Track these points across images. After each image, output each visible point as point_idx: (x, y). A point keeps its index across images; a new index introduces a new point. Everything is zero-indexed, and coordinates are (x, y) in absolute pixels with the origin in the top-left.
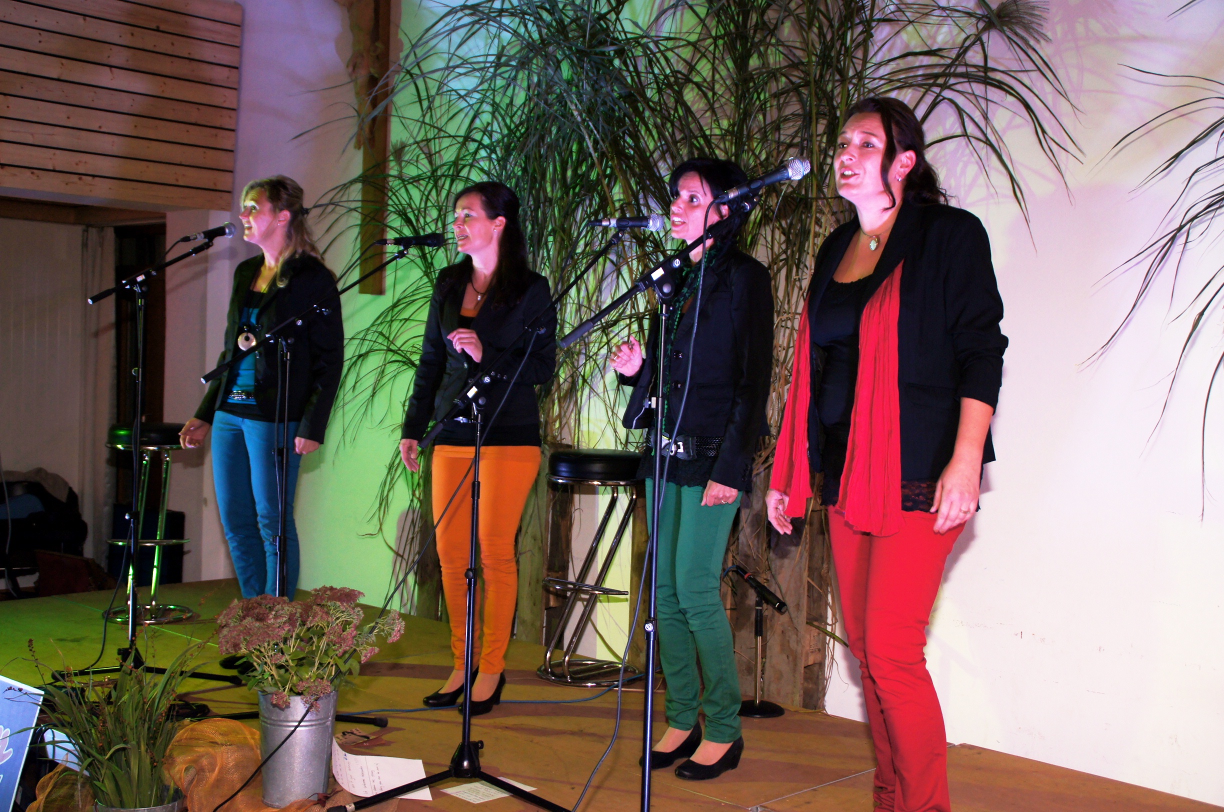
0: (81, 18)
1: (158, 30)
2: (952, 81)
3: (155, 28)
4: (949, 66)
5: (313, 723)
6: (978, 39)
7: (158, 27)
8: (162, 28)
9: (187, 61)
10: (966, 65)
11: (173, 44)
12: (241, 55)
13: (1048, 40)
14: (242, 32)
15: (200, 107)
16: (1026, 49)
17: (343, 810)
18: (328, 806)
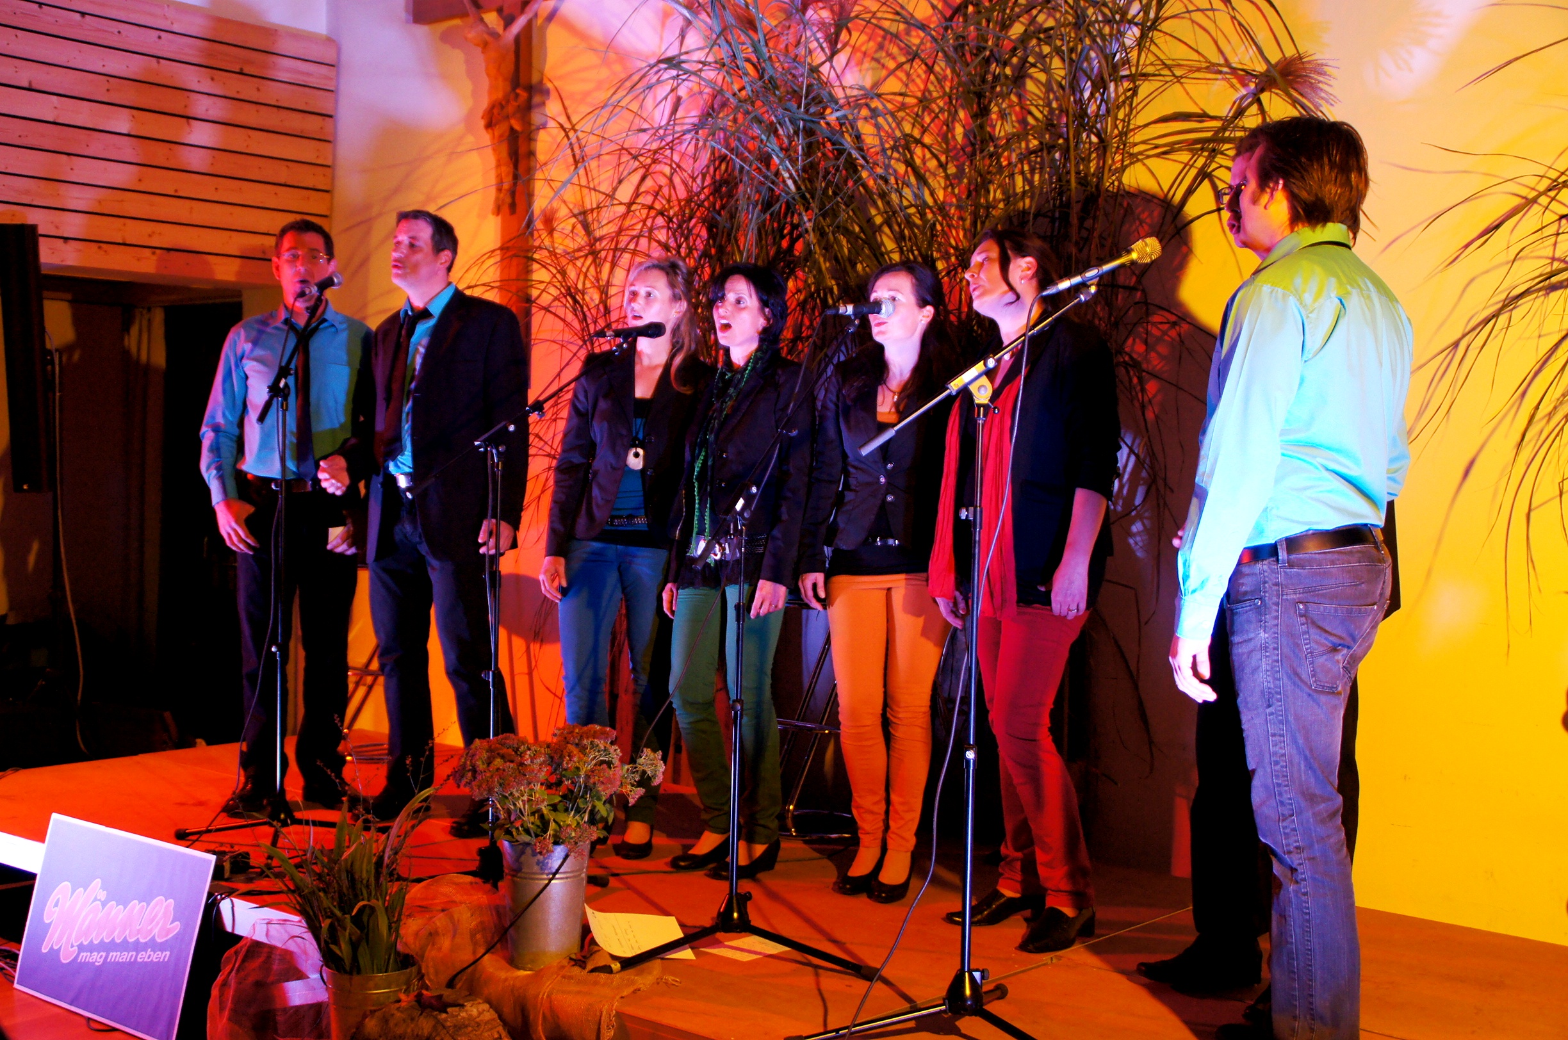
0: (154, 60)
1: (241, 73)
3: (238, 70)
4: (1220, 130)
5: (568, 875)
6: (1256, 99)
7: (241, 69)
8: (246, 71)
9: (275, 110)
11: (258, 90)
12: (336, 102)
14: (338, 75)
15: (290, 164)
17: (607, 969)
18: (590, 967)
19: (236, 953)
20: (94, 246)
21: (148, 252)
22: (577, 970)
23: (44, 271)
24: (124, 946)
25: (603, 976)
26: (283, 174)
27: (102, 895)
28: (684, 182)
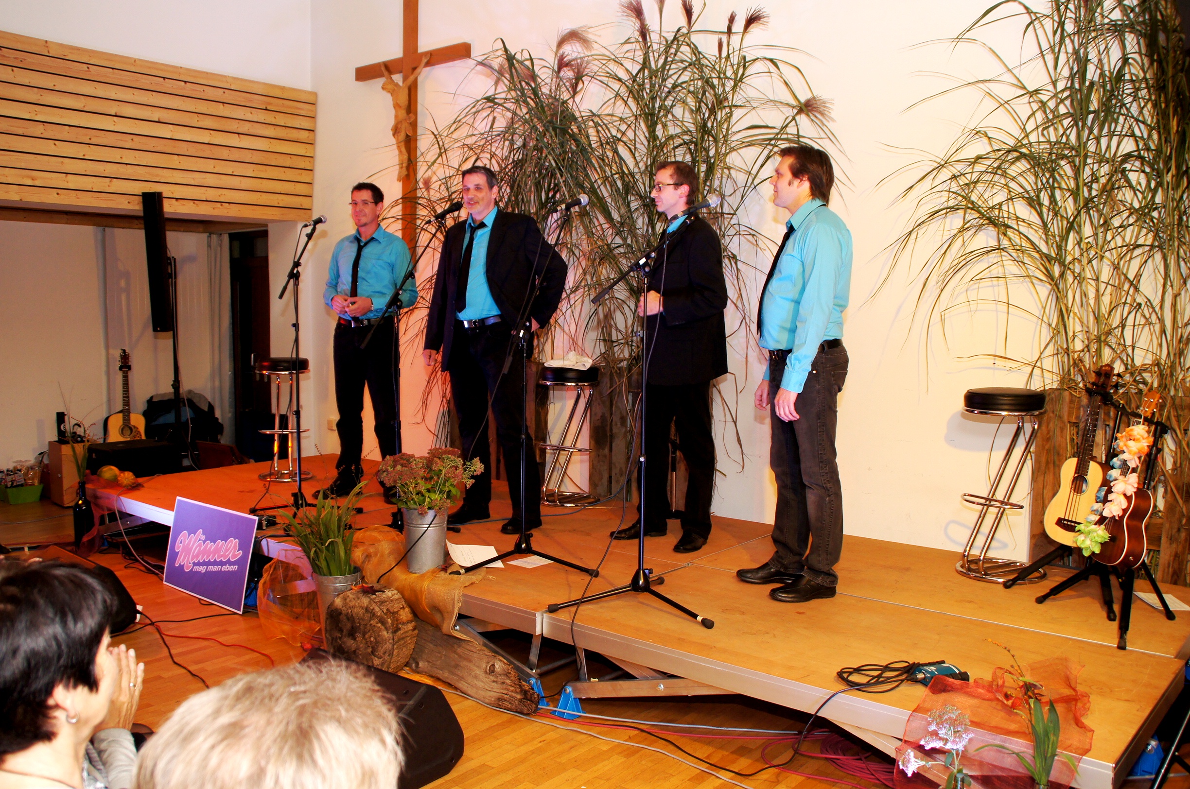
1: (266, 109)
2: (780, 142)
3: (263, 108)
4: (777, 134)
5: (437, 525)
6: (794, 118)
7: (266, 107)
8: (269, 108)
9: (284, 128)
10: (787, 134)
11: (276, 118)
12: (315, 123)
13: (833, 120)
14: (316, 108)
15: (293, 156)
16: (821, 126)
17: (458, 573)
18: (449, 571)
19: (270, 566)
20: (191, 202)
21: (219, 205)
22: (442, 574)
23: (166, 216)
24: (215, 563)
25: (455, 576)
26: (288, 162)
27: (203, 537)
28: (498, 163)
